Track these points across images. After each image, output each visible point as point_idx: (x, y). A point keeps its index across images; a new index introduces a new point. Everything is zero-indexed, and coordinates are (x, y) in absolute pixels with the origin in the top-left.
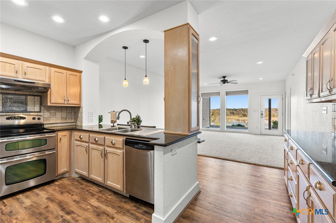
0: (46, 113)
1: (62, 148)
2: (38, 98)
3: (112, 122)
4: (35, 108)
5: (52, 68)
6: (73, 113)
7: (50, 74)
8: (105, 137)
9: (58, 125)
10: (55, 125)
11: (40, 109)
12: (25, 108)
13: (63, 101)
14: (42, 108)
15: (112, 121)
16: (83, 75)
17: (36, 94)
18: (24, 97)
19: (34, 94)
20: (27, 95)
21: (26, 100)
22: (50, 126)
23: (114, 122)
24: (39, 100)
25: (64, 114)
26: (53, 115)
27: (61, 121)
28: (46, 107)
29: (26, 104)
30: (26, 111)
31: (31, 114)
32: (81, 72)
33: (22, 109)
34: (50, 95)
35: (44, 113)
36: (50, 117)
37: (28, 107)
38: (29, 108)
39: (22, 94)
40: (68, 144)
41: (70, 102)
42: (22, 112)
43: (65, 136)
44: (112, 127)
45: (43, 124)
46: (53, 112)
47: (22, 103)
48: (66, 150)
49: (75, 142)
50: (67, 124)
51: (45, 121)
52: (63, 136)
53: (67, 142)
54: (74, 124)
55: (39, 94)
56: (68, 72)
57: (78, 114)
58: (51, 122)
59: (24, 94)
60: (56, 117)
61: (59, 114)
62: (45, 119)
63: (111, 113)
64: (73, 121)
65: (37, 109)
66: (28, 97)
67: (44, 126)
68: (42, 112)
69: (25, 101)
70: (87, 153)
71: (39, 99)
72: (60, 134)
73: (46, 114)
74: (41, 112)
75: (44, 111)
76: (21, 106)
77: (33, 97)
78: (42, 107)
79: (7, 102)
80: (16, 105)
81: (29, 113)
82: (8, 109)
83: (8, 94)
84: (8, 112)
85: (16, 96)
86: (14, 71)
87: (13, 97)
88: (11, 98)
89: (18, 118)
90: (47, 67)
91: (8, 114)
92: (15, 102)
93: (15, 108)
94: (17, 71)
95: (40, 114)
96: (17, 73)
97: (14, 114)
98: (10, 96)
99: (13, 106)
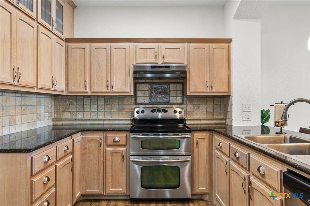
0: (188, 105)
1: (200, 157)
2: (180, 86)
3: (277, 124)
4: (177, 99)
5: (192, 44)
6: (222, 106)
7: (189, 52)
8: (249, 154)
9: (202, 122)
10: (199, 122)
11: (183, 100)
12: (168, 98)
13: (205, 88)
14: (185, 99)
15: (276, 122)
16: (233, 44)
17: (178, 81)
18: (167, 86)
19: (177, 82)
20: (169, 84)
21: (169, 89)
22: (192, 122)
23: (280, 124)
24: (181, 89)
25: (210, 107)
26: (197, 108)
27: (206, 116)
28: (188, 97)
29: (169, 94)
30: (168, 103)
31: (174, 106)
32: (229, 41)
33: (165, 100)
34: (189, 81)
35: (186, 104)
36: (193, 111)
37: (171, 98)
38: (172, 99)
39: (165, 83)
40: (208, 152)
41: (215, 89)
42: (165, 104)
43: (204, 140)
44: (277, 133)
45: (185, 120)
46: (197, 103)
47: (164, 93)
48: (205, 160)
49: (216, 151)
50: (213, 122)
51: (188, 116)
52: (202, 140)
53: (207, 149)
54: (224, 122)
55: (182, 81)
56: (211, 44)
57: (228, 107)
58: (195, 117)
59: (167, 82)
60: (200, 111)
61: (204, 107)
62: (187, 113)
63: (276, 107)
64: (222, 117)
65: (179, 100)
66: (171, 85)
67: (186, 122)
68: (184, 103)
69: (167, 91)
70: (227, 175)
71: (181, 88)
72: (198, 136)
73: (189, 107)
74: (183, 104)
75: (186, 102)
76: (164, 97)
77: (175, 86)
78: (184, 97)
79: (152, 93)
80: (160, 95)
81: (172, 105)
82: (153, 100)
83: (153, 83)
84: (153, 104)
85: (160, 85)
86: (154, 57)
87: (157, 86)
88: (156, 88)
89: (161, 111)
90: (186, 45)
91: (154, 106)
92: (159, 93)
93: (159, 99)
94: (156, 56)
95: (181, 106)
96: (156, 58)
97: (158, 106)
98: (155, 86)
99: (157, 97)
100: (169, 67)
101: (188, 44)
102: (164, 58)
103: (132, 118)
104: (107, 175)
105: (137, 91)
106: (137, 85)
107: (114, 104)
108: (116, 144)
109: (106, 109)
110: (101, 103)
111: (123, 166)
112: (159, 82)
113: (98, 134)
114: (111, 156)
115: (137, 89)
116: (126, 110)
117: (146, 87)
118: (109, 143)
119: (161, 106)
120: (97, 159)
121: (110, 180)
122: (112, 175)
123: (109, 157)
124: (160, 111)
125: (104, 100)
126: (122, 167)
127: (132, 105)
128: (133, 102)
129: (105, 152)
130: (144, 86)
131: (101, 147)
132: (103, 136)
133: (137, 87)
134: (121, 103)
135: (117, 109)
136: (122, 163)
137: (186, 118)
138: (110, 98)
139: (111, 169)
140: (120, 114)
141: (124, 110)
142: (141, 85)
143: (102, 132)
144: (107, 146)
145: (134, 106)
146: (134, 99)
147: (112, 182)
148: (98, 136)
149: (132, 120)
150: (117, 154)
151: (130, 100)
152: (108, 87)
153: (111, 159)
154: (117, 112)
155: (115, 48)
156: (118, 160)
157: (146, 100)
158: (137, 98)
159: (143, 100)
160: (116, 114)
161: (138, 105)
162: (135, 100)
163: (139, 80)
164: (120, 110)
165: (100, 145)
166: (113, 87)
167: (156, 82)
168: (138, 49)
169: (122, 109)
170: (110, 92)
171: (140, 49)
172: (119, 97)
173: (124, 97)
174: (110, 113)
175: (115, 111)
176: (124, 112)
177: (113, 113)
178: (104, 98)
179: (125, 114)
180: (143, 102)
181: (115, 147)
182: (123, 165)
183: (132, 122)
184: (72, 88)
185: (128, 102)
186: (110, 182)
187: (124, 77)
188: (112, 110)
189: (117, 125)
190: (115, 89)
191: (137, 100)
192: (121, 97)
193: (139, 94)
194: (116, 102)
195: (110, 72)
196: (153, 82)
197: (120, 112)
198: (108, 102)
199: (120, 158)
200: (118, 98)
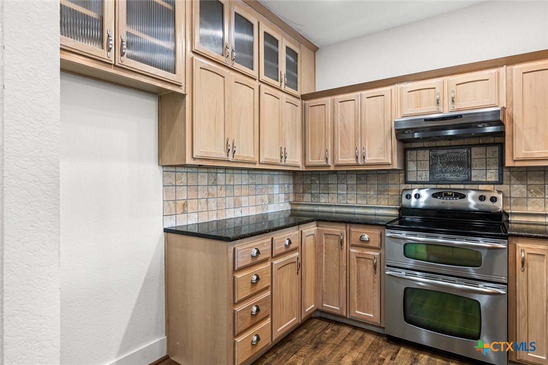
0: (515, 186)
2: (494, 150)
4: (489, 174)
5: (516, 67)
11: (501, 175)
12: (468, 173)
18: (466, 151)
19: (487, 142)
20: (469, 146)
21: (469, 155)
24: (497, 155)
26: (537, 192)
28: (515, 169)
29: (469, 166)
30: (468, 181)
31: (481, 187)
33: (462, 177)
35: (510, 185)
36: (527, 198)
37: (474, 173)
38: (476, 175)
39: (462, 146)
42: (462, 184)
43: (541, 257)
45: (507, 215)
46: (537, 183)
47: (461, 164)
51: (513, 207)
52: (535, 256)
55: (498, 140)
59: (466, 143)
60: (544, 198)
62: (512, 201)
65: (492, 175)
66: (473, 149)
67: (510, 219)
68: (505, 182)
69: (466, 160)
71: (497, 153)
73: (517, 189)
74: (502, 184)
75: (510, 180)
76: (459, 171)
77: (482, 150)
78: (504, 170)
79: (436, 164)
80: (451, 168)
81: (476, 186)
82: (439, 176)
83: (438, 148)
84: (439, 184)
85: (451, 151)
86: (434, 102)
87: (446, 152)
88: (443, 155)
89: (452, 195)
90: (502, 70)
91: (439, 186)
92: (449, 163)
93: (449, 175)
94: (438, 100)
95: (498, 187)
96: (438, 103)
97: (448, 186)
98: (441, 152)
99: (446, 172)
100: (461, 116)
101: (509, 67)
102: (453, 101)
103: (399, 205)
104: (352, 289)
105: (409, 162)
106: (408, 152)
107: (371, 183)
108: (363, 244)
109: (359, 191)
110: (352, 181)
111: (375, 280)
112: (449, 144)
113: (338, 227)
114: (357, 261)
115: (409, 159)
116: (390, 193)
117: (425, 155)
118: (353, 243)
119: (453, 186)
120: (338, 263)
121: (356, 298)
122: (359, 291)
123: (354, 262)
124: (449, 196)
125: (356, 176)
126: (374, 282)
127: (400, 184)
128: (401, 179)
129: (348, 254)
130: (421, 153)
131: (342, 246)
132: (345, 231)
133: (408, 156)
134: (381, 182)
135: (375, 191)
136: (374, 276)
137: (507, 211)
138: (365, 174)
139: (356, 281)
140: (380, 198)
141: (387, 193)
142: (414, 152)
143: (344, 224)
144: (351, 245)
145: (404, 187)
146: (403, 175)
147: (359, 301)
148: (339, 229)
149: (400, 210)
150: (366, 260)
151: (396, 176)
152: (357, 157)
153: (357, 266)
154: (376, 196)
155: (367, 98)
156: (367, 270)
157: (425, 176)
158: (408, 172)
159: (418, 177)
160: (375, 198)
161: (410, 185)
162: (406, 176)
163: (412, 144)
164: (380, 192)
165: (341, 242)
166: (364, 157)
167: (443, 145)
168: (405, 93)
169: (384, 191)
170: (360, 165)
171: (409, 92)
172: (378, 172)
173: (386, 172)
174: (365, 197)
175: (372, 193)
176: (387, 196)
177: (370, 197)
178: (357, 174)
179: (388, 198)
180: (419, 180)
181: (363, 249)
182: (375, 278)
183: (399, 212)
184: (310, 161)
185: (393, 180)
186: (356, 301)
187: (383, 141)
188: (368, 193)
189: (375, 215)
190: (368, 160)
191: (409, 176)
192: (381, 172)
193: (412, 166)
194: (374, 181)
195: (360, 134)
196: (438, 145)
197: (380, 196)
198: (362, 179)
199: (371, 267)
200: (378, 174)
